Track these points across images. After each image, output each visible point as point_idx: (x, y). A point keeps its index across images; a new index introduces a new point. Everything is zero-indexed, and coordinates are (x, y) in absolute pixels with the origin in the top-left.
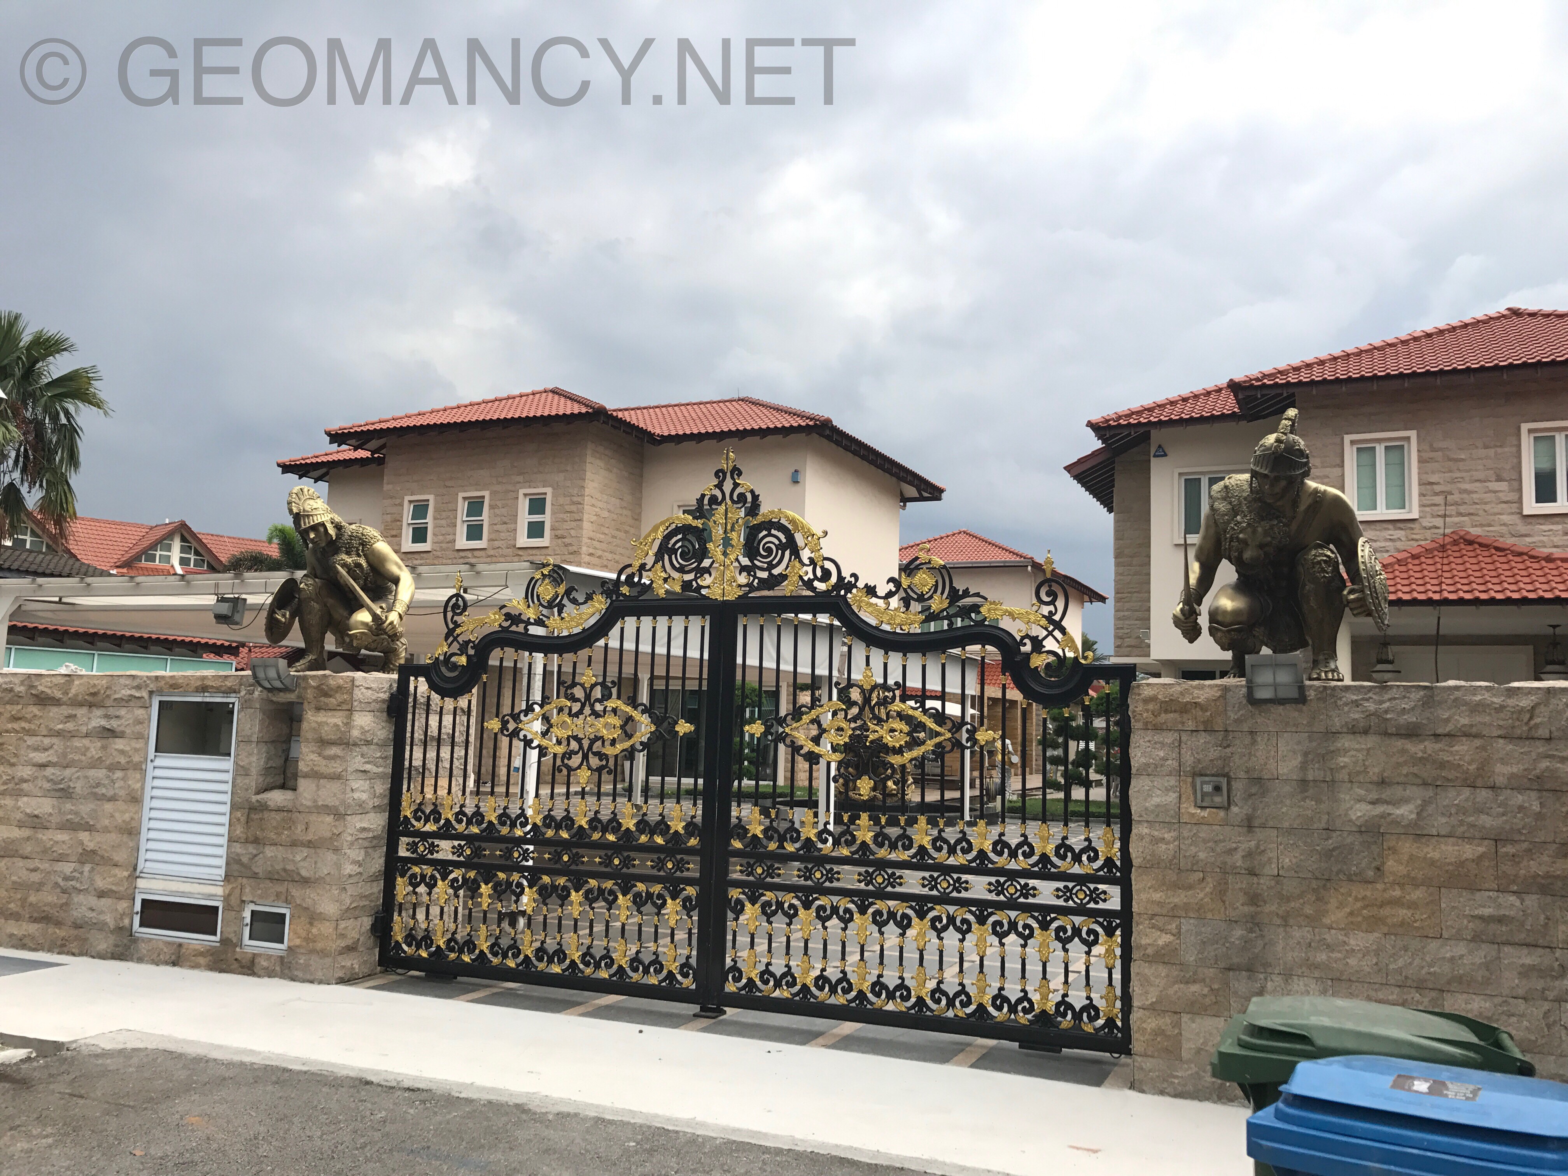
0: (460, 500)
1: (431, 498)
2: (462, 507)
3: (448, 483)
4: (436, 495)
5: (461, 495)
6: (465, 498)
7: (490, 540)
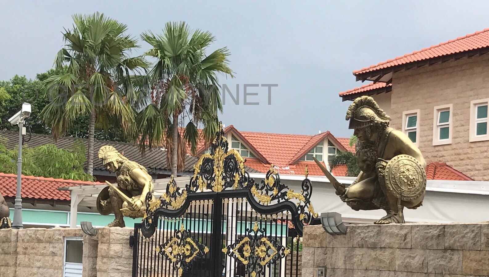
0: (435, 111)
1: (418, 111)
2: (437, 116)
3: (428, 101)
4: (421, 109)
5: (436, 108)
6: (438, 110)
7: (454, 138)
